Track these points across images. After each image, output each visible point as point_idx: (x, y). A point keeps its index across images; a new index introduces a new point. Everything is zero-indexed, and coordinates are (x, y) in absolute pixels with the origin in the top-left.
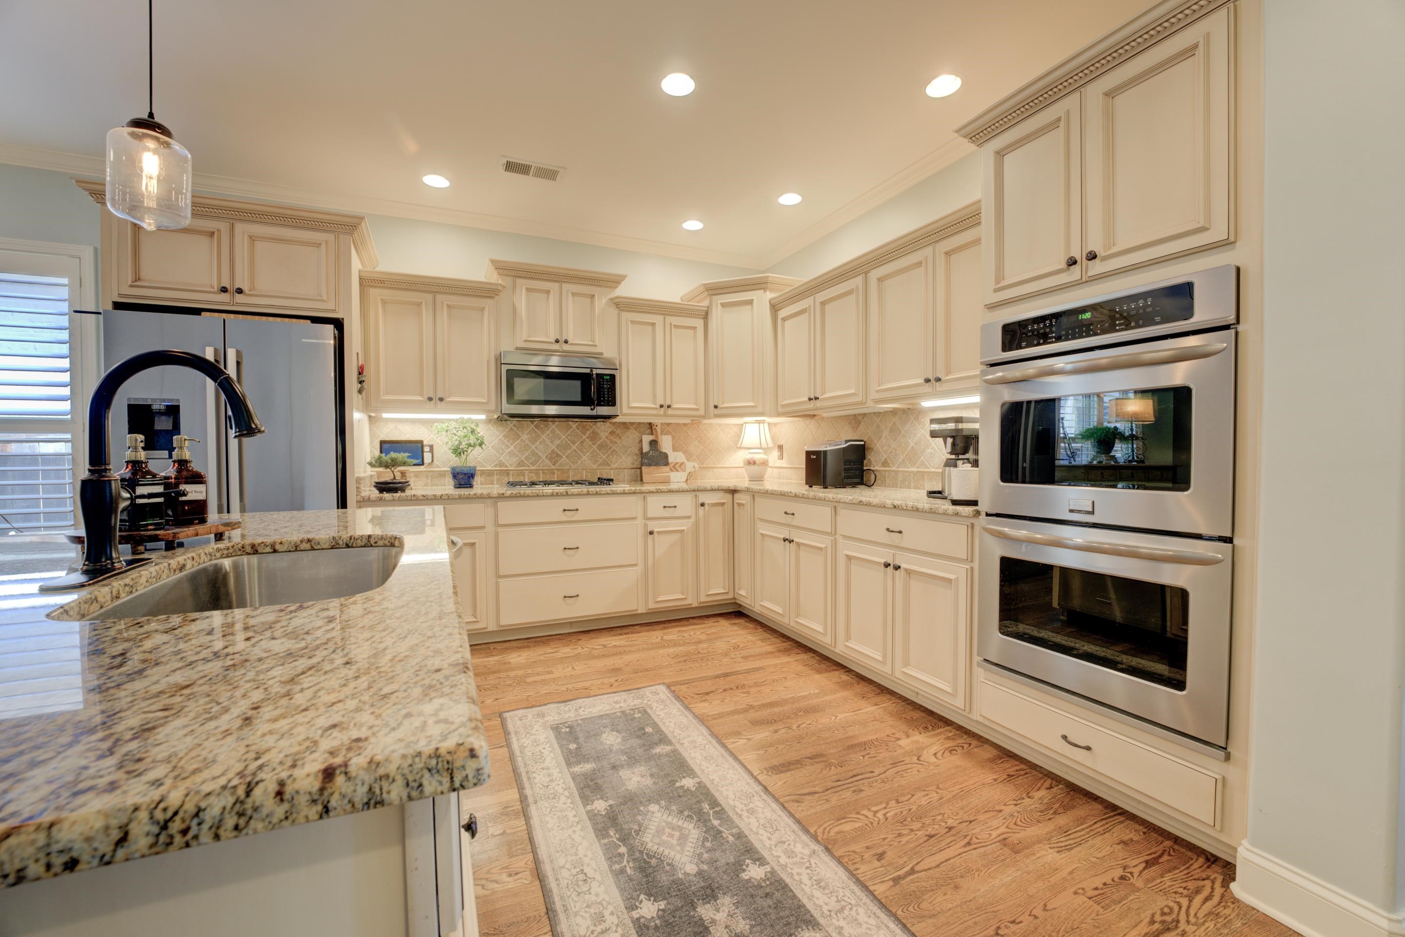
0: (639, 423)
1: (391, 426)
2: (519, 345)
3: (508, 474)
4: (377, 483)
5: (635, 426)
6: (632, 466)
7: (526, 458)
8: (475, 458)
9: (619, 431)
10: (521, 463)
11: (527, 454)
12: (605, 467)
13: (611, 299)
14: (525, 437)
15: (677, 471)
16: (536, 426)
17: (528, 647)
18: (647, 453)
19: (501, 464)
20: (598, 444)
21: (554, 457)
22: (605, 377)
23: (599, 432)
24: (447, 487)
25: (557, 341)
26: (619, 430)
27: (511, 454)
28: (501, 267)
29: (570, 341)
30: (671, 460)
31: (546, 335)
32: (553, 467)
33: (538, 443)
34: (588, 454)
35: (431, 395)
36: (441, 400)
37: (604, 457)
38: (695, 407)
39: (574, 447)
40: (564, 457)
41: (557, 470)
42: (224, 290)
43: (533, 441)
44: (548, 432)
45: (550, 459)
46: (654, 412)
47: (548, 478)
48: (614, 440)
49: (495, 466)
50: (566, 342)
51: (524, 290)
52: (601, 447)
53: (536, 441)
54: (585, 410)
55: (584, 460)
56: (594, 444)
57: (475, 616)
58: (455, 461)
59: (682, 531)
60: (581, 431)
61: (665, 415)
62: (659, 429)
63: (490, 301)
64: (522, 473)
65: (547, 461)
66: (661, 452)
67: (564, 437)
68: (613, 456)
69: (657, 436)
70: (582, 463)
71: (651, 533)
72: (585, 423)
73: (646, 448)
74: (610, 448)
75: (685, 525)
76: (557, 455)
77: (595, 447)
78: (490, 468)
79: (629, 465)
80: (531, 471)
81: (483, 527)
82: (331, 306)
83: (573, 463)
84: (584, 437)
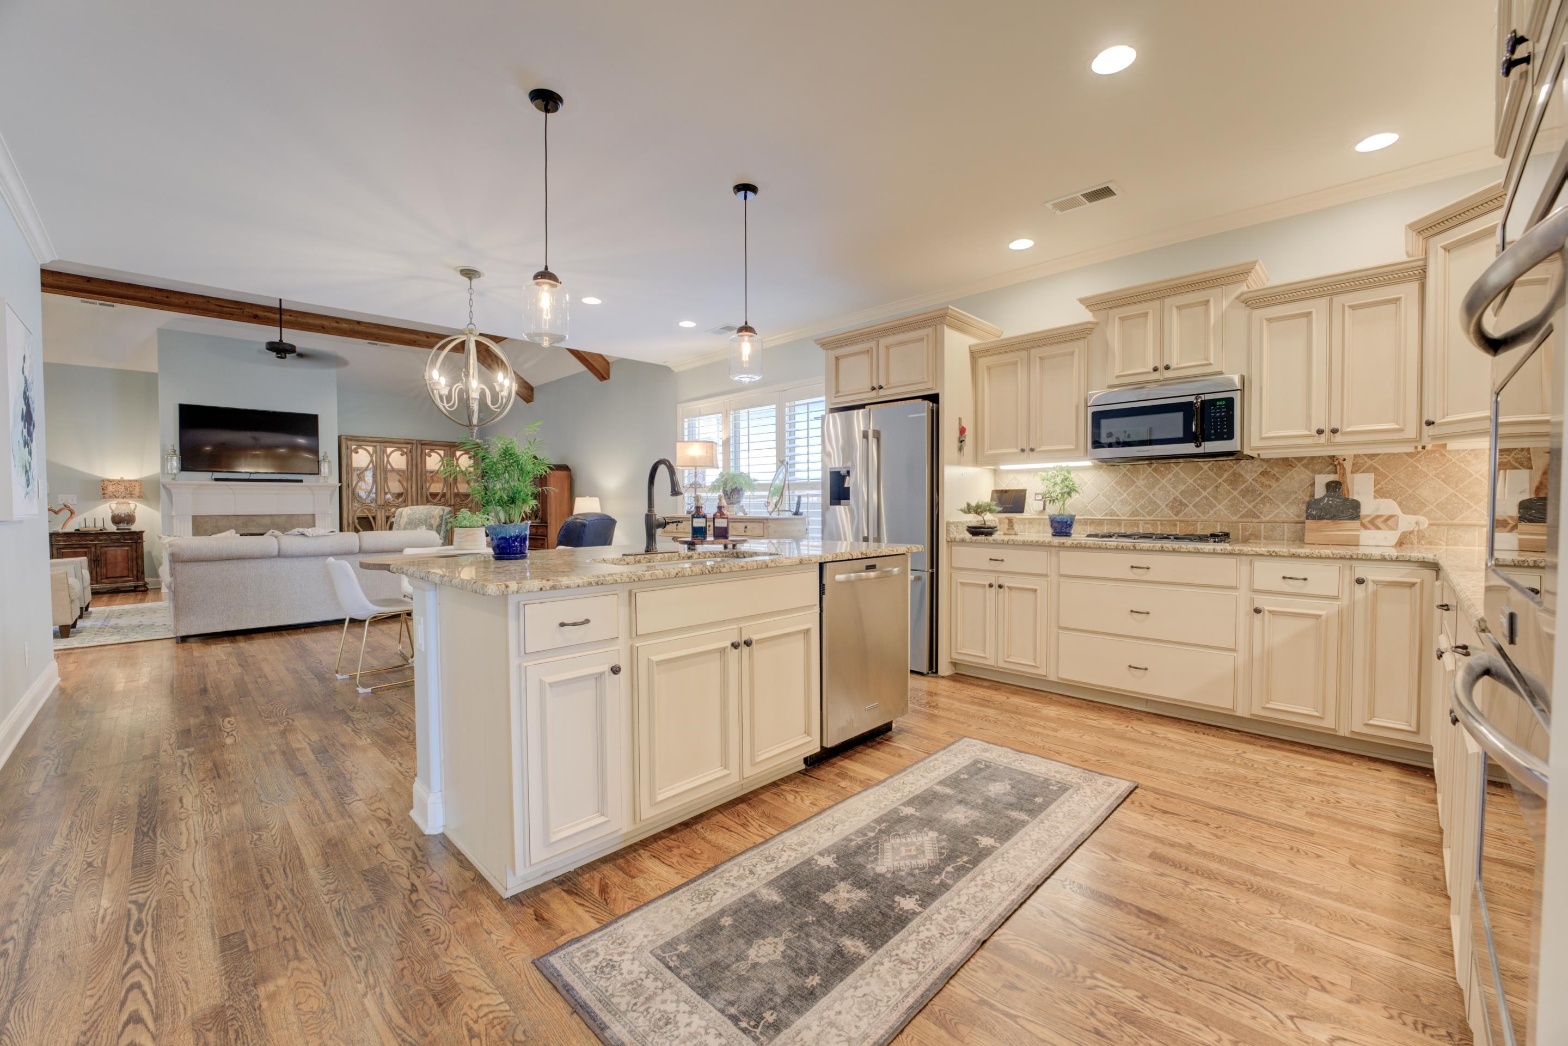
0: (1312, 458)
1: (1011, 476)
2: (1111, 383)
3: (1120, 524)
4: (969, 527)
5: (1305, 461)
6: (1297, 519)
7: (1142, 507)
8: (1072, 506)
9: (1275, 471)
10: (1133, 513)
11: (1142, 502)
12: (1250, 520)
13: (1237, 298)
14: (1141, 482)
15: (1378, 528)
16: (1155, 470)
17: (1080, 707)
18: (1321, 499)
19: (1112, 513)
20: (1240, 488)
21: (1178, 506)
22: (1218, 403)
23: (1243, 472)
24: (1045, 535)
25: (1155, 369)
26: (1276, 469)
27: (1124, 502)
28: (1091, 303)
29: (1173, 366)
30: (1364, 511)
31: (1143, 365)
32: (1175, 518)
33: (1156, 490)
34: (1226, 501)
35: (1024, 447)
36: (1032, 450)
37: (1250, 506)
38: (1397, 427)
39: (1205, 494)
40: (1191, 506)
41: (1181, 521)
42: (873, 389)
43: (1150, 488)
44: (1170, 476)
45: (1172, 508)
46: (1310, 441)
47: (1167, 530)
48: (1267, 483)
49: (1106, 515)
50: (1167, 368)
51: (1117, 321)
52: (1244, 493)
53: (1154, 486)
54: (1189, 448)
55: (1220, 510)
56: (1235, 489)
57: (1035, 660)
58: (1053, 510)
59: (1318, 617)
60: (1216, 474)
61: (1330, 444)
62: (1348, 466)
63: (1081, 343)
64: (1136, 524)
65: (1167, 511)
66: (1347, 499)
67: (1191, 481)
68: (1264, 505)
69: (1344, 475)
70: (1215, 513)
71: (1257, 611)
72: (1221, 463)
73: (1320, 492)
74: (1260, 494)
75: (1324, 609)
76: (1181, 503)
77: (1236, 493)
78: (1099, 517)
79: (1292, 517)
80: (1146, 522)
81: (1046, 575)
82: (930, 386)
83: (1203, 513)
84: (1220, 481)
